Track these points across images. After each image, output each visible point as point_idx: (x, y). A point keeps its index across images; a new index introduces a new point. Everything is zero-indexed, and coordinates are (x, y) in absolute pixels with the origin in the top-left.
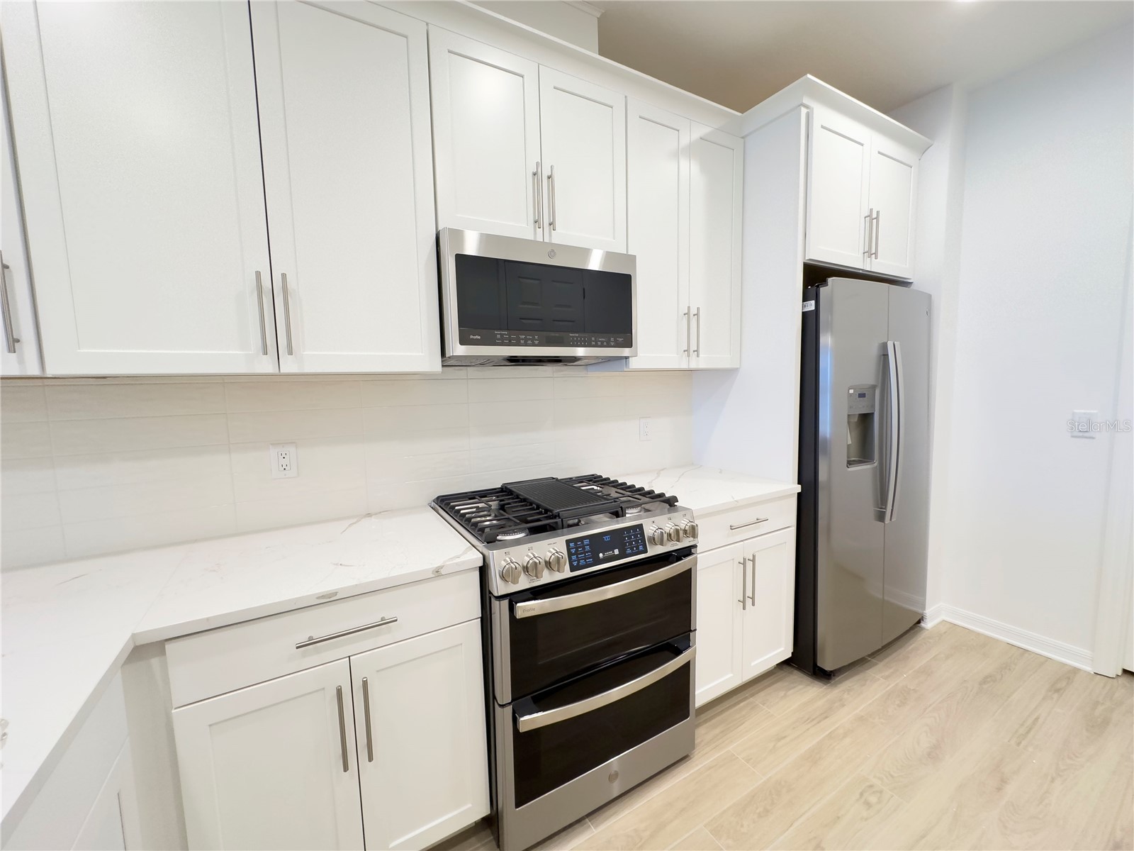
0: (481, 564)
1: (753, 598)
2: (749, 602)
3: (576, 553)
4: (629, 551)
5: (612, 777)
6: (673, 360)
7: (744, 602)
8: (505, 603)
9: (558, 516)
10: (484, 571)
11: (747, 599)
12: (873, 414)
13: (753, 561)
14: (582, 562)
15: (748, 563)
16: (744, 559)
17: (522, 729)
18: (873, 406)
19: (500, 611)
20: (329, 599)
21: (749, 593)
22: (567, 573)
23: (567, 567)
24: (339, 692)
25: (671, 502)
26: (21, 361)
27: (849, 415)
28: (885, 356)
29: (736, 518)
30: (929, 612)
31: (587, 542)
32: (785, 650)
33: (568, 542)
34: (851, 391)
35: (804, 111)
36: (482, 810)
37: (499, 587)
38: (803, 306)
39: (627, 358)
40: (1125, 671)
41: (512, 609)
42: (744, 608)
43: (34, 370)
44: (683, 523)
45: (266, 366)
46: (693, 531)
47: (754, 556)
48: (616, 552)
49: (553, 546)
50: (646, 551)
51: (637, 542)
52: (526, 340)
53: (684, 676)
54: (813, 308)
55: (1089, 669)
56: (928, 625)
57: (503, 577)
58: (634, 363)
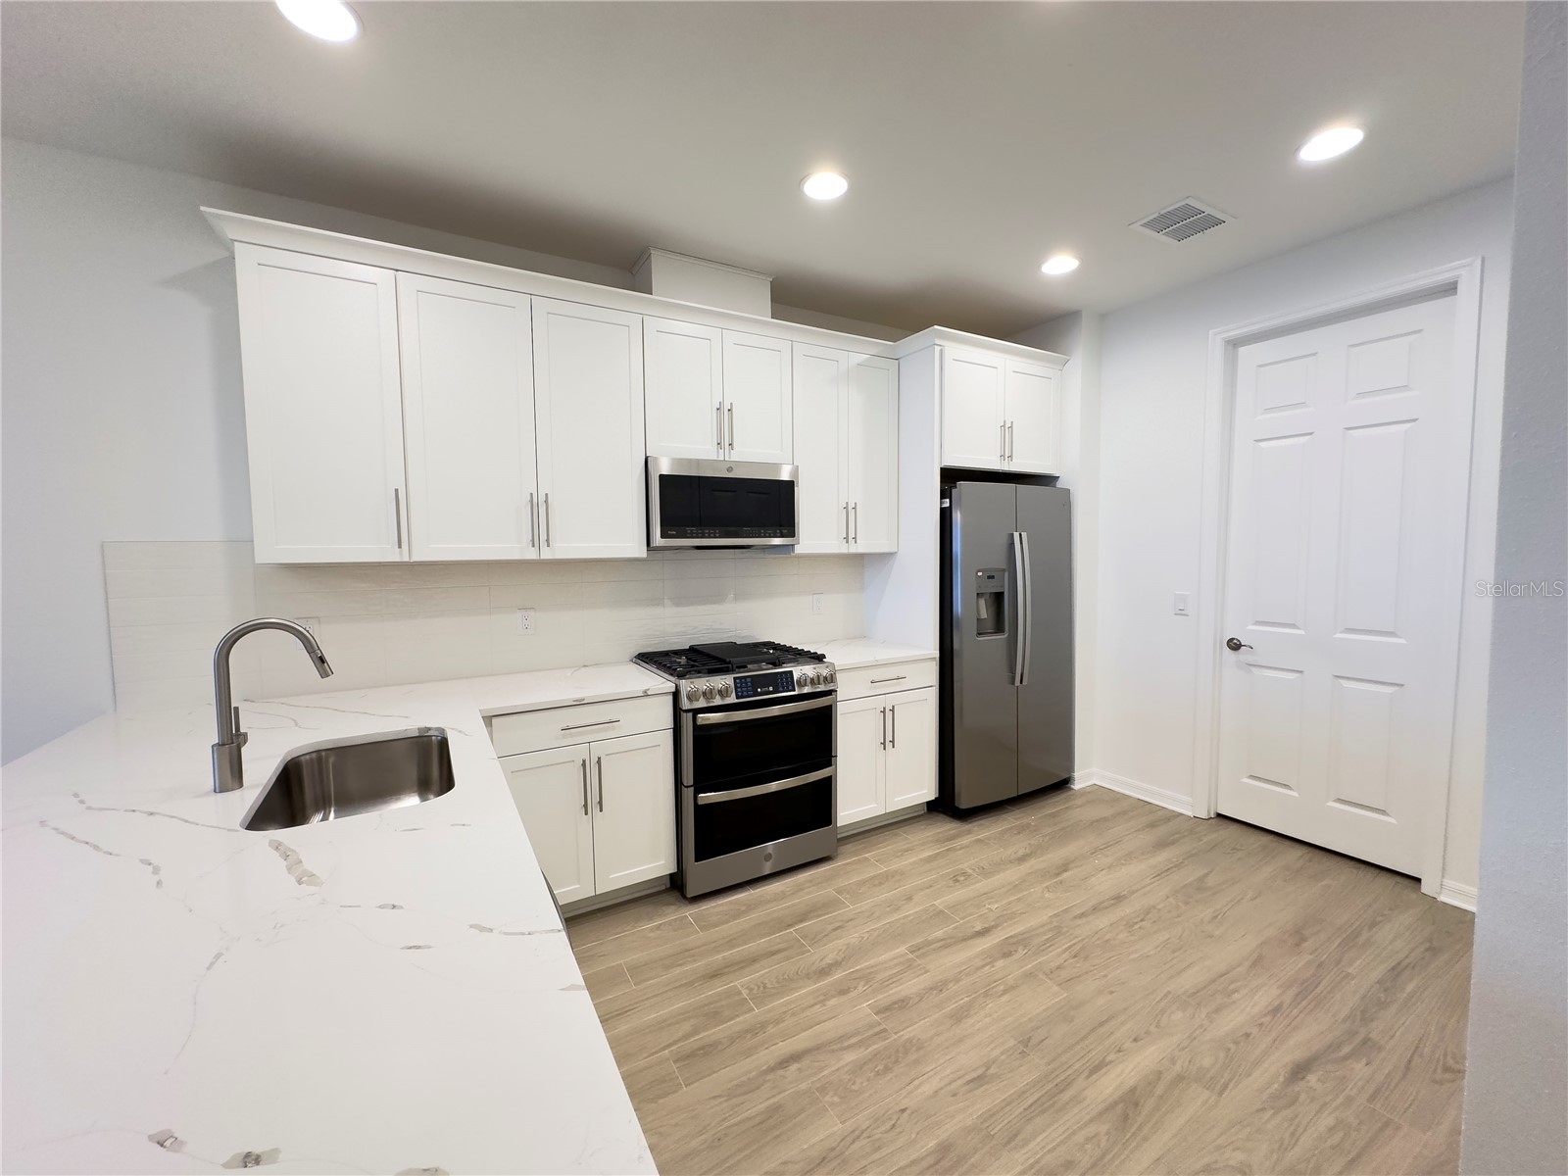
0: (673, 690)
1: (893, 742)
2: (889, 745)
3: (741, 687)
4: (781, 689)
5: (768, 857)
6: (834, 545)
7: (884, 744)
8: (690, 715)
9: (730, 663)
10: (676, 695)
11: (888, 742)
12: (1003, 593)
13: (893, 710)
14: (745, 693)
15: (888, 714)
16: (884, 708)
17: (700, 803)
18: (1003, 586)
19: (687, 719)
20: (580, 703)
21: (889, 737)
22: (732, 699)
23: (734, 694)
24: (584, 761)
25: (819, 658)
26: (401, 554)
27: (978, 594)
28: (1012, 544)
29: (877, 674)
30: (1077, 774)
31: (749, 680)
32: (929, 791)
33: (735, 678)
34: (980, 574)
35: (937, 349)
36: (672, 868)
37: (686, 704)
38: (941, 503)
39: (793, 545)
40: (1219, 816)
41: (694, 719)
42: (885, 749)
43: (406, 559)
44: (825, 672)
45: (531, 554)
46: (831, 679)
47: (893, 707)
48: (771, 689)
49: (725, 681)
50: (794, 690)
51: (787, 683)
52: (709, 534)
53: (826, 788)
54: (948, 505)
55: (1190, 814)
56: (1077, 786)
57: (689, 698)
58: (799, 549)
